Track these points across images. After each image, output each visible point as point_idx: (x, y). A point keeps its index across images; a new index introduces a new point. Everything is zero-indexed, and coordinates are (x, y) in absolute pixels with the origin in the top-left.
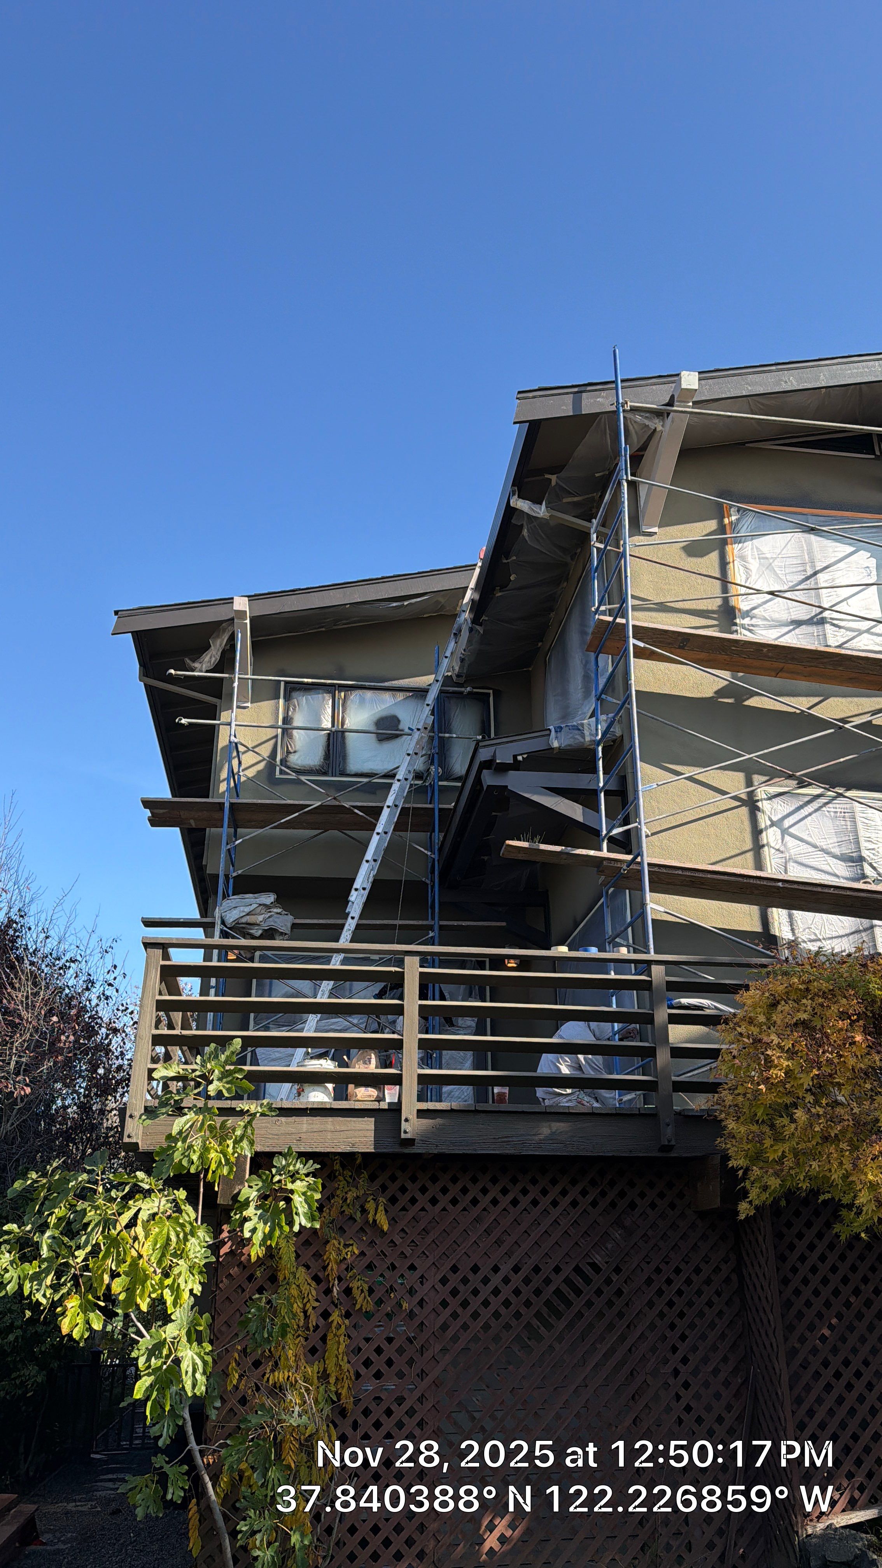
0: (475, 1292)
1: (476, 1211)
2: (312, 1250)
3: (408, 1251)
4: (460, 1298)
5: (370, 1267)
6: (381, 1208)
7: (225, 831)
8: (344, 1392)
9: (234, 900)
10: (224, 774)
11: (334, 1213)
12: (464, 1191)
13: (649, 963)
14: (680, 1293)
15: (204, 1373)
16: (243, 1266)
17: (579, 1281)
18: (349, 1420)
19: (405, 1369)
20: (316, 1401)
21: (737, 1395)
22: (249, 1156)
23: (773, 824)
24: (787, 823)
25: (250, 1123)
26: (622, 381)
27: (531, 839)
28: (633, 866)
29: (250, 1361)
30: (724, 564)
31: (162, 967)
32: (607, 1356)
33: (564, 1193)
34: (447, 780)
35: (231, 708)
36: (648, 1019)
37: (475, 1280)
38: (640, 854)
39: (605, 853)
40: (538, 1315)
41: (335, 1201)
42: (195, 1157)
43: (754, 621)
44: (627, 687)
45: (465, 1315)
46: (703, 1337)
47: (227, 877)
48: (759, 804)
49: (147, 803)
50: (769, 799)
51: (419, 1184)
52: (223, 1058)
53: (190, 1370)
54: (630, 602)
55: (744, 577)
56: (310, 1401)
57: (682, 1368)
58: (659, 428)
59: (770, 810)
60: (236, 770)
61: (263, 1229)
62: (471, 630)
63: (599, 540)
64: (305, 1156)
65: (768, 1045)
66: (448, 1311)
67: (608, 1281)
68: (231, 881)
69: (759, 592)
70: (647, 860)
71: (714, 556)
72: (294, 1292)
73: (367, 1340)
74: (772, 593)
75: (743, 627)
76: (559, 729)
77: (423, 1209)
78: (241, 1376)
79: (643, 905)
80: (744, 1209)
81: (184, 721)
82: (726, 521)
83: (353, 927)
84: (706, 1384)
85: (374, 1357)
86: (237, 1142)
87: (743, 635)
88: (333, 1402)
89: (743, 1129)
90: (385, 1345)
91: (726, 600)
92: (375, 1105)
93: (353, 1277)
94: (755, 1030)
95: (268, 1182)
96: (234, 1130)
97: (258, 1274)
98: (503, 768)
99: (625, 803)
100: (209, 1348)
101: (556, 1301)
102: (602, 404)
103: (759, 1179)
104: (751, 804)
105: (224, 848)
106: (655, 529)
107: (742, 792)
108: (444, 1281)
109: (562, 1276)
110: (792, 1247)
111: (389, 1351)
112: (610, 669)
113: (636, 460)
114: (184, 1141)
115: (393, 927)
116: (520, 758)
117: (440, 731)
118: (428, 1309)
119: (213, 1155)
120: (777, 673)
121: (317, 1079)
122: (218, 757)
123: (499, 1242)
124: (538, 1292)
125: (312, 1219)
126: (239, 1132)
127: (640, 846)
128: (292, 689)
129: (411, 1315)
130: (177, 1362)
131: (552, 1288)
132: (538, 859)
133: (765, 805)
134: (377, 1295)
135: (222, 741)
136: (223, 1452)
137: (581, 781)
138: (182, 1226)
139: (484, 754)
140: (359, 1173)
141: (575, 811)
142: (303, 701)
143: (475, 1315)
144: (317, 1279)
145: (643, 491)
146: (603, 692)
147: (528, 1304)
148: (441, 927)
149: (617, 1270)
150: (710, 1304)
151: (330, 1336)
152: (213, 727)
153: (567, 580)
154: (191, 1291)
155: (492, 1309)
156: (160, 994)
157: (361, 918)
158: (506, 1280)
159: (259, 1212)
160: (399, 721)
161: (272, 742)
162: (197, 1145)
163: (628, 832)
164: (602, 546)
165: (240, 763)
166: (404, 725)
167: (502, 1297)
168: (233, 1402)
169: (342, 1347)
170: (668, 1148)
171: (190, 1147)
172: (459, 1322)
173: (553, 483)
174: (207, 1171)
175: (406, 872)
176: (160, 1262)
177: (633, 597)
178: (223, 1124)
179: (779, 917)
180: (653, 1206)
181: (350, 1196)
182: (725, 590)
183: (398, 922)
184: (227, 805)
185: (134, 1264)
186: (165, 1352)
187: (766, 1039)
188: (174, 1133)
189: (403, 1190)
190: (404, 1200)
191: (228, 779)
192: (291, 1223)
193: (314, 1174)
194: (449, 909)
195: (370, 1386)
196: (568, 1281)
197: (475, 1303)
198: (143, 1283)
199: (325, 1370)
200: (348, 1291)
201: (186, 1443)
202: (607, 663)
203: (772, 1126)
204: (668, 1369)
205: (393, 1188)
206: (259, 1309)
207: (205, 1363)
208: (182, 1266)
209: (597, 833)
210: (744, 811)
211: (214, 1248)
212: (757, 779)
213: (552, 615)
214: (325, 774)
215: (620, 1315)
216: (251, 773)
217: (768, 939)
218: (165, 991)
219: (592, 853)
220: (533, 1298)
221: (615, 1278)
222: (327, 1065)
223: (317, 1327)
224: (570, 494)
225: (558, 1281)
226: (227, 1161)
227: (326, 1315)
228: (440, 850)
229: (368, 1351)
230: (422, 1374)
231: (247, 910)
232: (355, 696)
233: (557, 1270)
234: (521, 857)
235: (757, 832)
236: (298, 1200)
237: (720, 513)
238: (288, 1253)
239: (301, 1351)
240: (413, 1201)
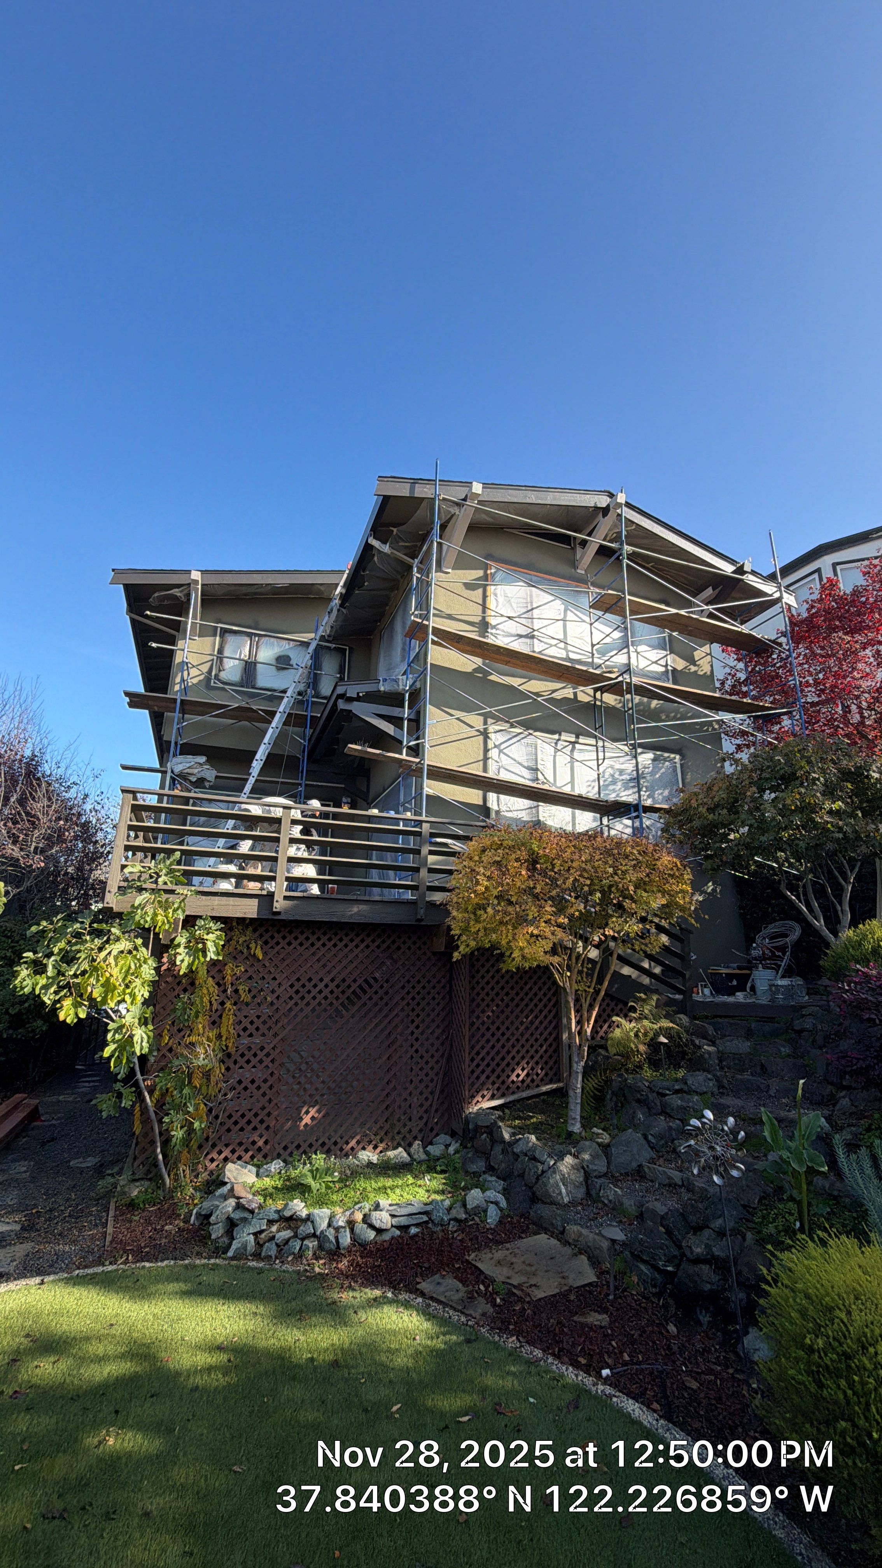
0: (309, 992)
1: (313, 950)
2: (217, 968)
3: (272, 970)
4: (300, 995)
5: (250, 978)
6: (259, 947)
7: (177, 715)
8: (230, 1045)
9: (180, 758)
10: (178, 680)
11: (231, 949)
12: (307, 939)
13: (421, 822)
14: (418, 993)
15: (148, 1042)
16: (175, 977)
17: (365, 986)
18: (232, 1060)
19: (266, 1032)
20: (214, 1050)
21: (442, 1044)
22: (182, 918)
23: (496, 746)
24: (503, 747)
25: (183, 900)
26: (440, 481)
27: (363, 745)
28: (419, 765)
29: (176, 1028)
30: (485, 596)
31: (133, 805)
32: (377, 1025)
33: (362, 941)
34: (317, 697)
35: (185, 639)
36: (417, 852)
37: (309, 986)
38: (423, 759)
39: (404, 756)
40: (342, 1004)
41: (233, 943)
42: (148, 919)
43: (498, 632)
44: (426, 663)
45: (302, 1004)
46: (428, 1015)
47: (176, 743)
48: (490, 735)
49: (127, 694)
50: (495, 732)
51: (281, 934)
52: (168, 862)
53: (139, 1041)
54: (432, 611)
55: (495, 605)
56: (210, 1052)
57: (416, 1031)
58: (457, 513)
59: (495, 738)
60: (185, 678)
61: (187, 960)
62: (339, 610)
63: (418, 572)
64: (215, 919)
65: (478, 873)
66: (293, 1002)
67: (382, 987)
68: (179, 747)
69: (502, 616)
70: (427, 762)
71: (480, 591)
72: (205, 992)
73: (246, 1017)
74: (509, 617)
75: (492, 634)
76: (385, 680)
77: (283, 948)
78: (170, 1038)
79: (422, 788)
80: (456, 956)
81: (154, 645)
82: (489, 572)
83: (253, 782)
84: (427, 1039)
85: (249, 1026)
86: (175, 911)
87: (491, 640)
88: (224, 1051)
89: (460, 915)
90: (255, 1020)
91: (484, 618)
92: (259, 892)
93: (240, 984)
94: (472, 864)
95: (192, 935)
96: (173, 904)
97: (184, 981)
98: (350, 700)
99: (418, 729)
100: (151, 1027)
101: (352, 997)
102: (426, 493)
103: (466, 941)
104: (485, 734)
105: (175, 727)
106: (449, 570)
107: (481, 728)
108: (292, 986)
109: (358, 984)
110: (478, 971)
111: (257, 1023)
112: (417, 650)
113: (443, 527)
114: (142, 909)
115: (277, 782)
116: (361, 695)
117: (315, 669)
118: (281, 1000)
119: (160, 918)
120: (507, 663)
121: (226, 876)
122: (174, 669)
123: (324, 966)
124: (343, 992)
125: (218, 954)
126: (176, 906)
127: (423, 755)
128: (224, 632)
129: (272, 1004)
130: (131, 1037)
131: (351, 990)
132: (366, 756)
133: (492, 736)
134: (252, 994)
135: (178, 659)
136: (157, 1080)
137: (395, 712)
138: (139, 960)
139: (340, 690)
140: (247, 928)
141: (388, 728)
142: (231, 639)
143: (308, 1004)
144: (218, 984)
145: (445, 548)
146: (412, 662)
147: (337, 998)
148: (306, 785)
149: (387, 981)
150: (434, 998)
151: (224, 1015)
152: (172, 651)
153: (398, 589)
154: (143, 995)
155: (317, 1001)
156: (131, 820)
157: (259, 775)
158: (326, 986)
159: (186, 950)
160: (290, 659)
161: (210, 663)
162: (150, 912)
163: (418, 745)
164: (419, 576)
165: (189, 674)
166: (293, 662)
167: (323, 995)
168: (164, 1051)
169: (231, 1021)
170: (420, 920)
171: (146, 913)
172: (298, 1008)
173: (395, 533)
174: (155, 927)
175: (288, 750)
176: (124, 980)
177: (434, 608)
178: (167, 901)
179: (492, 797)
180: (409, 948)
181: (241, 940)
182: (484, 612)
183: (281, 780)
184: (179, 701)
185: (108, 980)
186: (124, 1030)
187: (477, 869)
188: (136, 905)
189: (272, 937)
190: (272, 943)
191: (180, 683)
192: (205, 956)
193: (221, 930)
194: (311, 775)
195: (246, 1041)
196: (360, 987)
197: (308, 997)
198: (113, 991)
199: (220, 1033)
200: (236, 991)
201: (135, 1075)
202: (416, 644)
203: (475, 914)
204: (409, 1031)
205: (267, 936)
206: (183, 1003)
207: (149, 1037)
208: (138, 982)
209: (401, 742)
210: (481, 738)
211: (157, 969)
212: (490, 721)
213: (387, 608)
214: (242, 686)
215: (387, 1004)
216: (195, 681)
217: (485, 810)
218: (134, 818)
219: (397, 756)
220: (340, 995)
221: (385, 985)
222: (232, 868)
223: (217, 1010)
224: (403, 541)
225: (354, 986)
226: (168, 922)
227: (222, 1004)
228: (310, 740)
229: (246, 1023)
230: (276, 1035)
231: (188, 765)
232: (264, 639)
233: (355, 981)
234: (356, 754)
235: (486, 750)
236: (210, 945)
237: (486, 567)
238: (202, 973)
239: (207, 1023)
240: (278, 943)
